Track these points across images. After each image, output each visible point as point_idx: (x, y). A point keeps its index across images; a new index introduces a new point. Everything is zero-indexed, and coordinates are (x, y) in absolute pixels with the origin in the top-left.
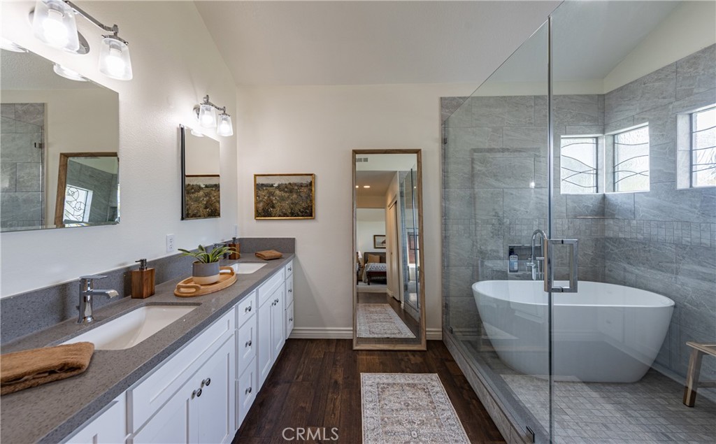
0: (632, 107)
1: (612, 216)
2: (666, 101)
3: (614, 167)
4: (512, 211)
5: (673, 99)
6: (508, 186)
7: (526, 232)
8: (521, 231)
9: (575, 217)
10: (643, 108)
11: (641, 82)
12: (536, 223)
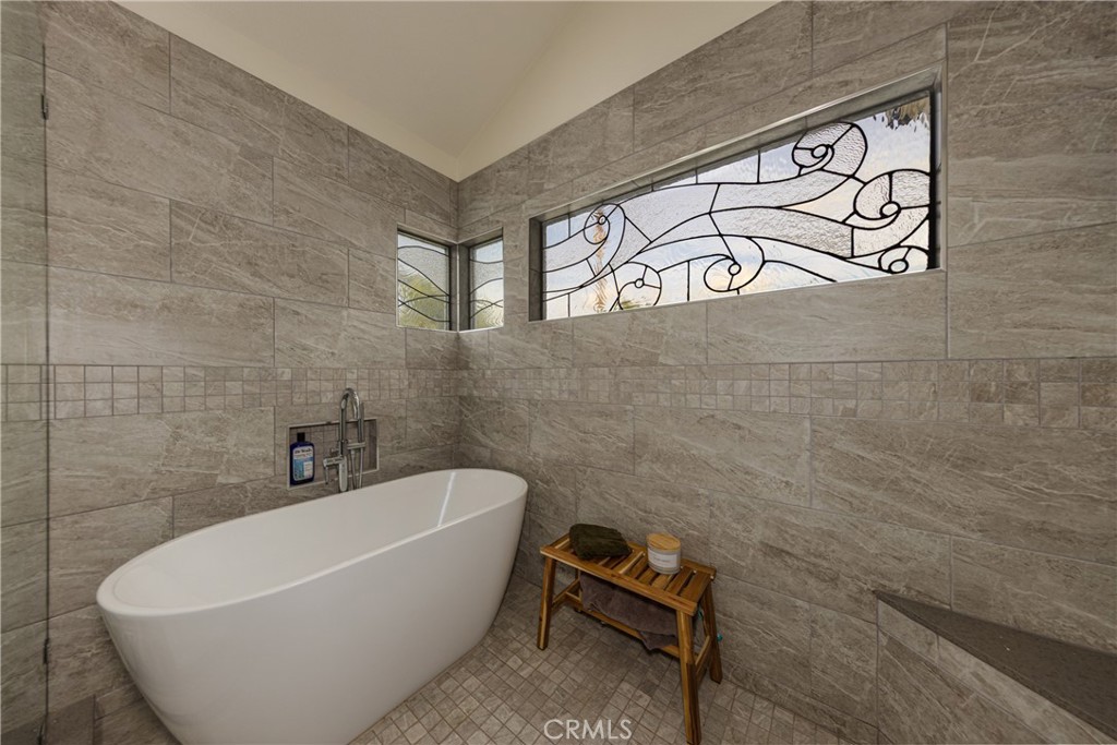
0: (486, 204)
1: (466, 367)
2: (519, 198)
3: (469, 295)
4: (299, 351)
5: (525, 197)
6: (286, 295)
7: (330, 395)
8: (319, 394)
9: (421, 367)
10: (497, 207)
11: (495, 169)
12: (351, 376)
